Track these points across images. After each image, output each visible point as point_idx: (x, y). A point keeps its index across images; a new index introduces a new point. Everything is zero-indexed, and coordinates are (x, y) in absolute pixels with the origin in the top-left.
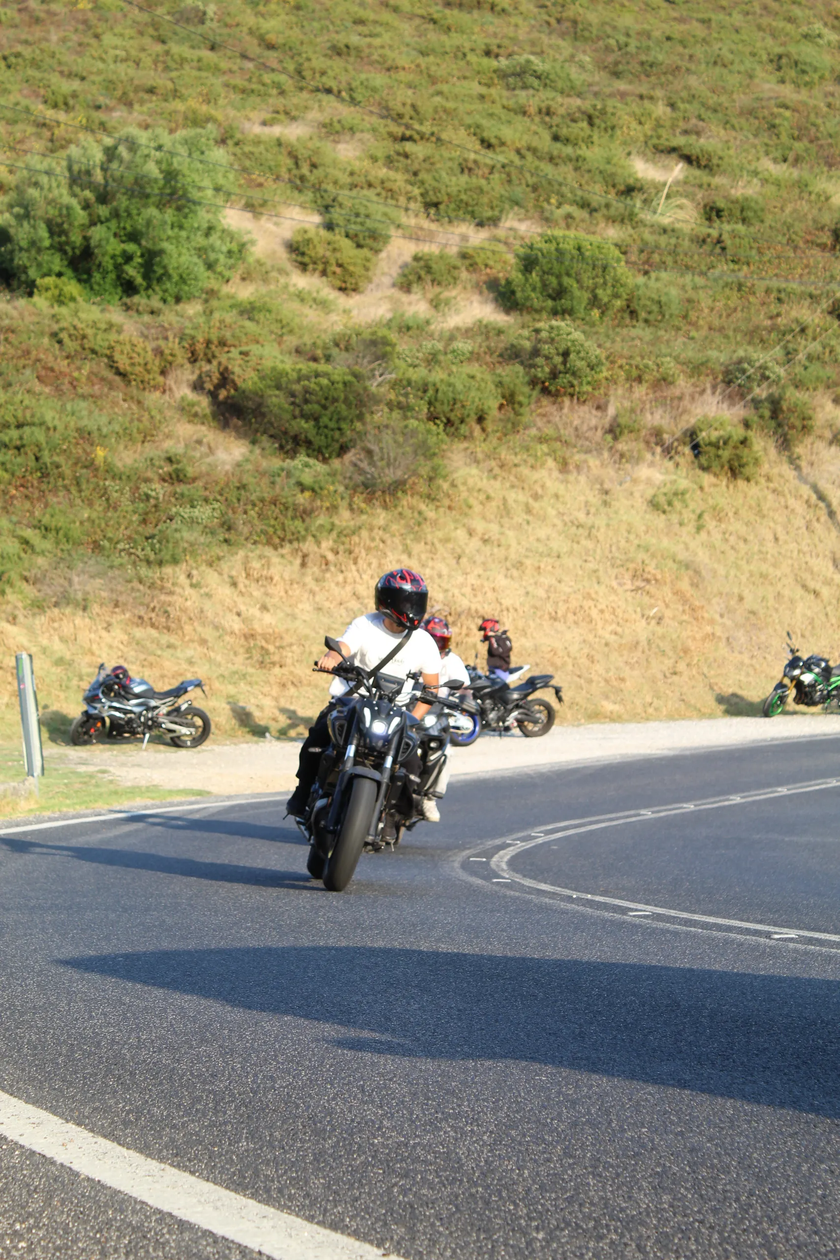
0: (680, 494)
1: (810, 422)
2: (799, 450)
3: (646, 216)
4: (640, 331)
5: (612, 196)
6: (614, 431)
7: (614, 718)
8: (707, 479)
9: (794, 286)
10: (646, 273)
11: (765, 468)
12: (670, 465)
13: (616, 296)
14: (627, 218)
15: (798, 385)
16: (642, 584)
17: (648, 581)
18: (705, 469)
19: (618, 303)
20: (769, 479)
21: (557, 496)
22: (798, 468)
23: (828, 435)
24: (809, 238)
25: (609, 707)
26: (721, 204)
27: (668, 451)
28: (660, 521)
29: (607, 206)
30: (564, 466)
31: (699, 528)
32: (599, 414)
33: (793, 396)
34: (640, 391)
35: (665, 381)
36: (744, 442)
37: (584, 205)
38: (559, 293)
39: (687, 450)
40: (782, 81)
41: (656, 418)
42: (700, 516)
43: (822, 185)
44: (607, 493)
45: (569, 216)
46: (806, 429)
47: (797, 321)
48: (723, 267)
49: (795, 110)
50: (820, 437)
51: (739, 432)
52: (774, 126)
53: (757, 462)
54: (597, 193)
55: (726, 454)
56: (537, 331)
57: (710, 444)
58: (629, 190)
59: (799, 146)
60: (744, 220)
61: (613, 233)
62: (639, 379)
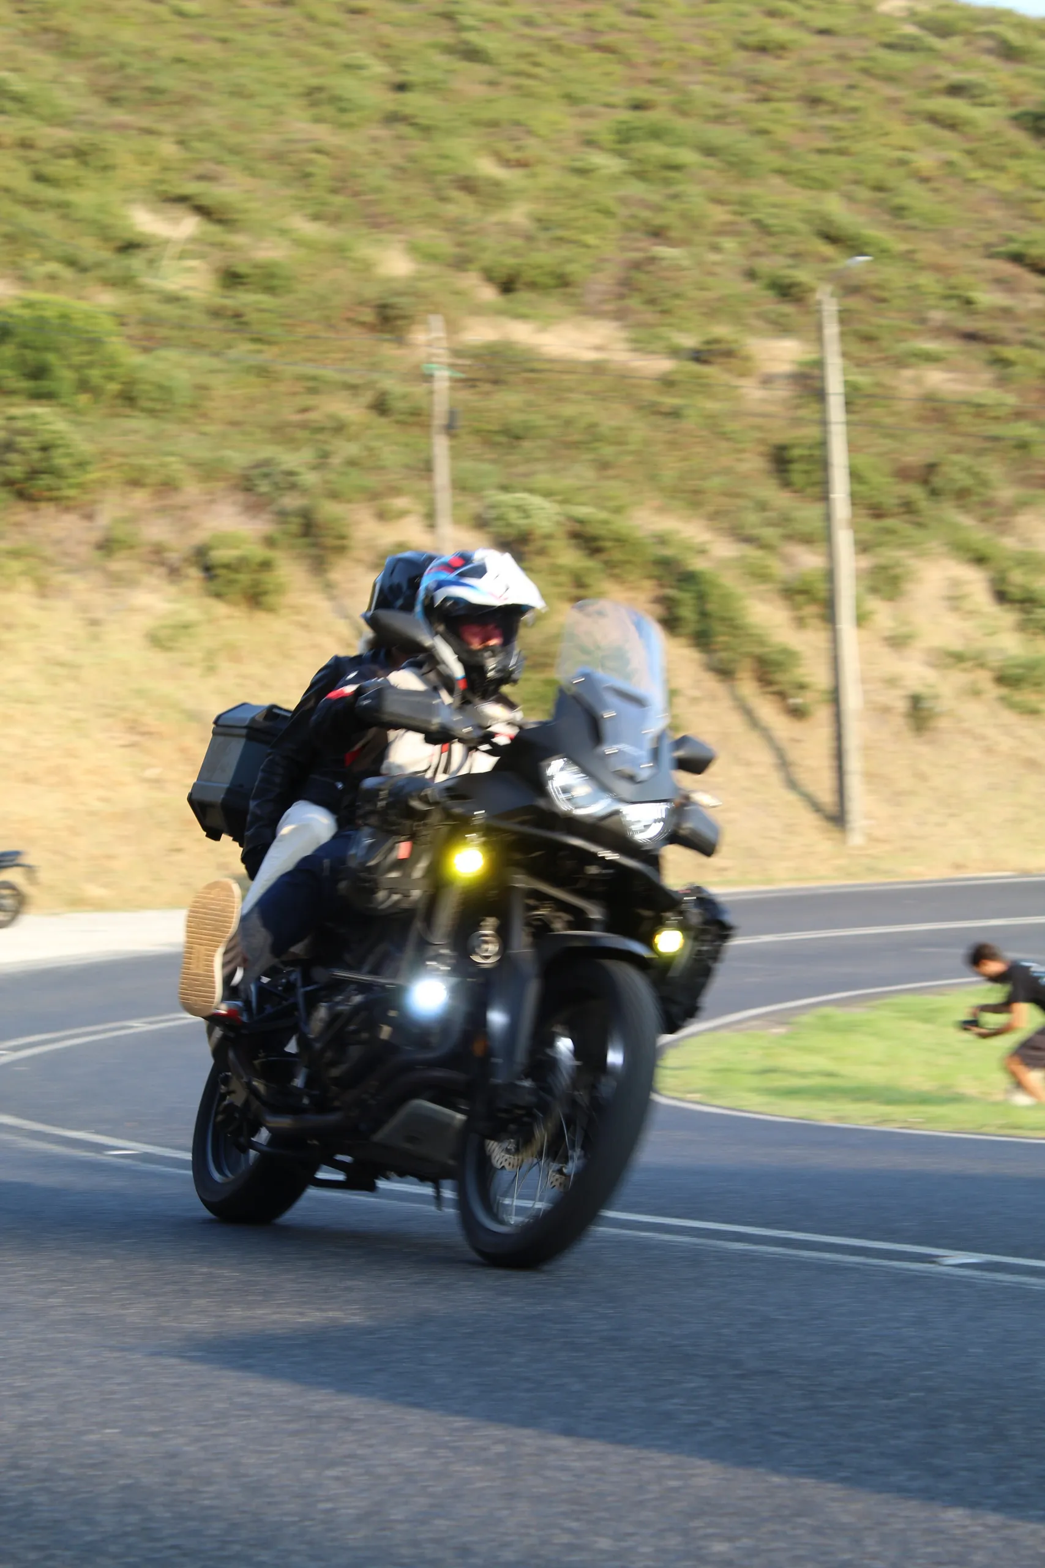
0: (186, 626)
1: (345, 542)
2: (335, 575)
3: (147, 280)
4: (141, 424)
5: (105, 254)
6: (107, 546)
7: (100, 906)
8: (220, 609)
9: (329, 373)
10: (146, 350)
11: (293, 598)
12: (172, 590)
13: (110, 378)
14: (124, 282)
15: (334, 495)
16: (136, 738)
17: (143, 734)
18: (218, 596)
19: (113, 387)
20: (296, 610)
21: (33, 627)
22: (332, 598)
23: (368, 557)
24: (351, 315)
25: (94, 891)
26: (242, 269)
27: (174, 573)
28: (159, 659)
29: (99, 265)
30: (43, 589)
31: (211, 670)
32: (86, 524)
33: (329, 510)
34: (140, 498)
35: (168, 486)
36: (266, 565)
37: (71, 262)
38: (39, 372)
39: (195, 573)
40: (318, 120)
41: (157, 531)
42: (210, 655)
43: (365, 250)
44: (94, 622)
45: (52, 277)
46: (341, 550)
47: (331, 417)
48: (243, 349)
49: (336, 158)
50: (359, 561)
51: (259, 552)
52: (308, 175)
53: (280, 589)
54: (89, 248)
55: (244, 578)
56: (11, 418)
57: (227, 566)
58: (129, 247)
59: (339, 200)
60: (270, 290)
61: (108, 299)
62: (135, 483)
